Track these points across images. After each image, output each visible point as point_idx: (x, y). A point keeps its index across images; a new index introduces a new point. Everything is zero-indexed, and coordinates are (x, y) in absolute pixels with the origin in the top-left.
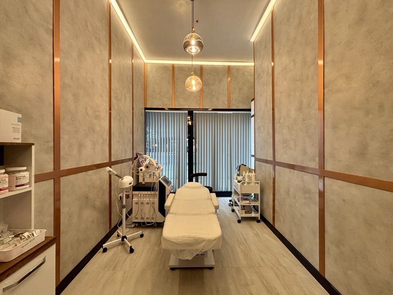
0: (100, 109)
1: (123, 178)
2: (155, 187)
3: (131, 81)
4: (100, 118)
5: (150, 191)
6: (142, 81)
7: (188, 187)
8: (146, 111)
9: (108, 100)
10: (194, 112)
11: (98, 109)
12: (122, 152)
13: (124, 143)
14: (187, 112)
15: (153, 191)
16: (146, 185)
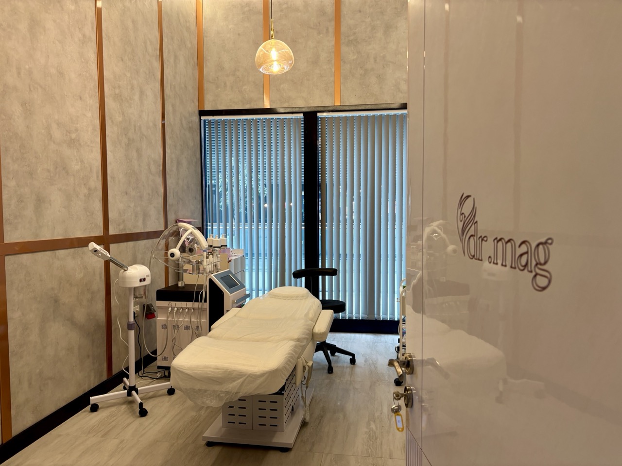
0: (79, 125)
1: (127, 268)
3: (158, 53)
4: (80, 144)
5: (193, 302)
8: (203, 118)
9: (97, 105)
10: (319, 114)
11: (74, 125)
12: (136, 216)
13: (141, 197)
14: (301, 116)
15: (197, 301)
16: (185, 290)
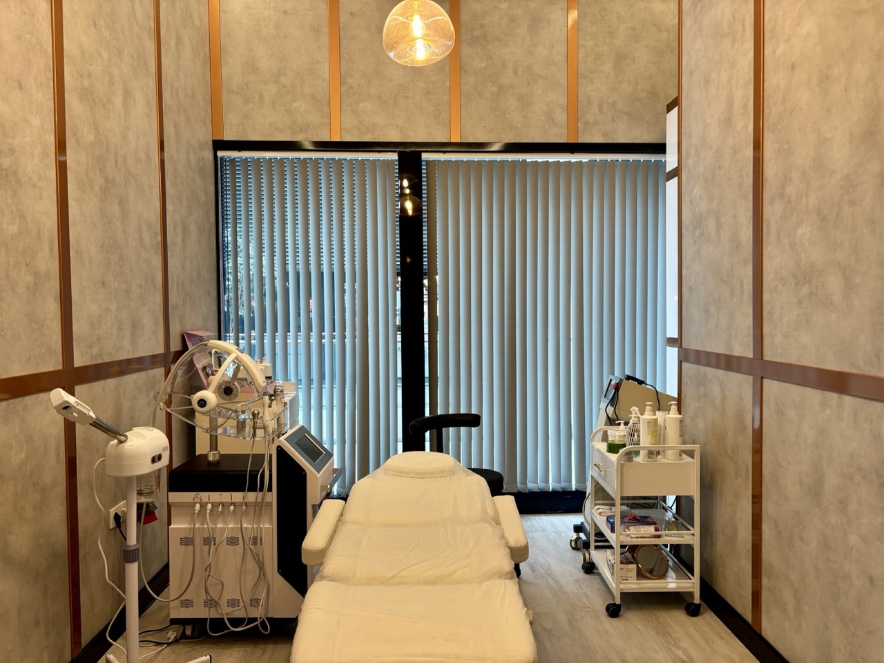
1: (126, 436)
2: (262, 476)
5: (244, 491)
6: (198, 23)
7: (401, 473)
8: (220, 154)
10: (425, 156)
12: (120, 329)
13: (128, 292)
14: (395, 156)
15: (253, 488)
16: (223, 467)
